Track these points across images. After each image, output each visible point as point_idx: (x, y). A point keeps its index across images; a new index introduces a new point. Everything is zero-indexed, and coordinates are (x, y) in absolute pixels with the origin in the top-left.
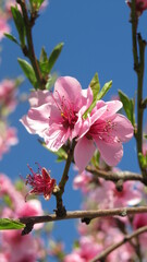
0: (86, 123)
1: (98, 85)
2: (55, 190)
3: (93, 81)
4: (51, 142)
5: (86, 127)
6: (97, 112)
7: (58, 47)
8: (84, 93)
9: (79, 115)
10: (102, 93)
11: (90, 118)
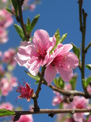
0: (52, 56)
1: (59, 36)
2: (33, 96)
3: (56, 34)
4: (31, 67)
5: (52, 58)
6: (58, 50)
7: (36, 17)
8: (51, 39)
9: (48, 52)
10: (61, 40)
11: (54, 54)
